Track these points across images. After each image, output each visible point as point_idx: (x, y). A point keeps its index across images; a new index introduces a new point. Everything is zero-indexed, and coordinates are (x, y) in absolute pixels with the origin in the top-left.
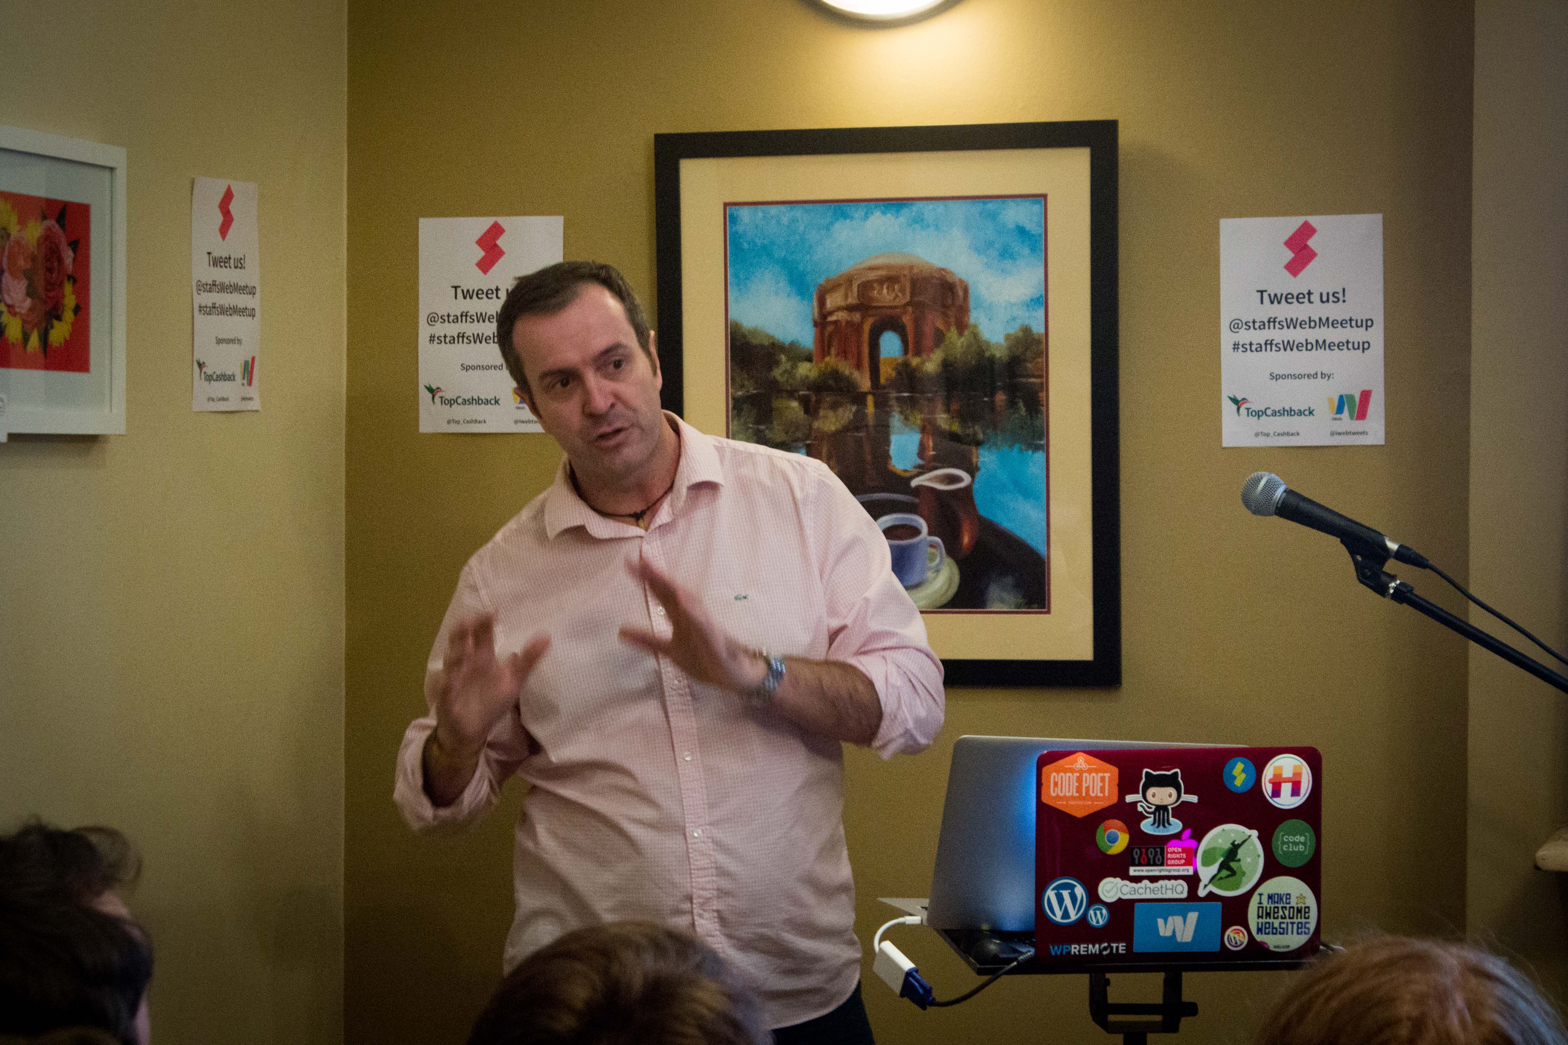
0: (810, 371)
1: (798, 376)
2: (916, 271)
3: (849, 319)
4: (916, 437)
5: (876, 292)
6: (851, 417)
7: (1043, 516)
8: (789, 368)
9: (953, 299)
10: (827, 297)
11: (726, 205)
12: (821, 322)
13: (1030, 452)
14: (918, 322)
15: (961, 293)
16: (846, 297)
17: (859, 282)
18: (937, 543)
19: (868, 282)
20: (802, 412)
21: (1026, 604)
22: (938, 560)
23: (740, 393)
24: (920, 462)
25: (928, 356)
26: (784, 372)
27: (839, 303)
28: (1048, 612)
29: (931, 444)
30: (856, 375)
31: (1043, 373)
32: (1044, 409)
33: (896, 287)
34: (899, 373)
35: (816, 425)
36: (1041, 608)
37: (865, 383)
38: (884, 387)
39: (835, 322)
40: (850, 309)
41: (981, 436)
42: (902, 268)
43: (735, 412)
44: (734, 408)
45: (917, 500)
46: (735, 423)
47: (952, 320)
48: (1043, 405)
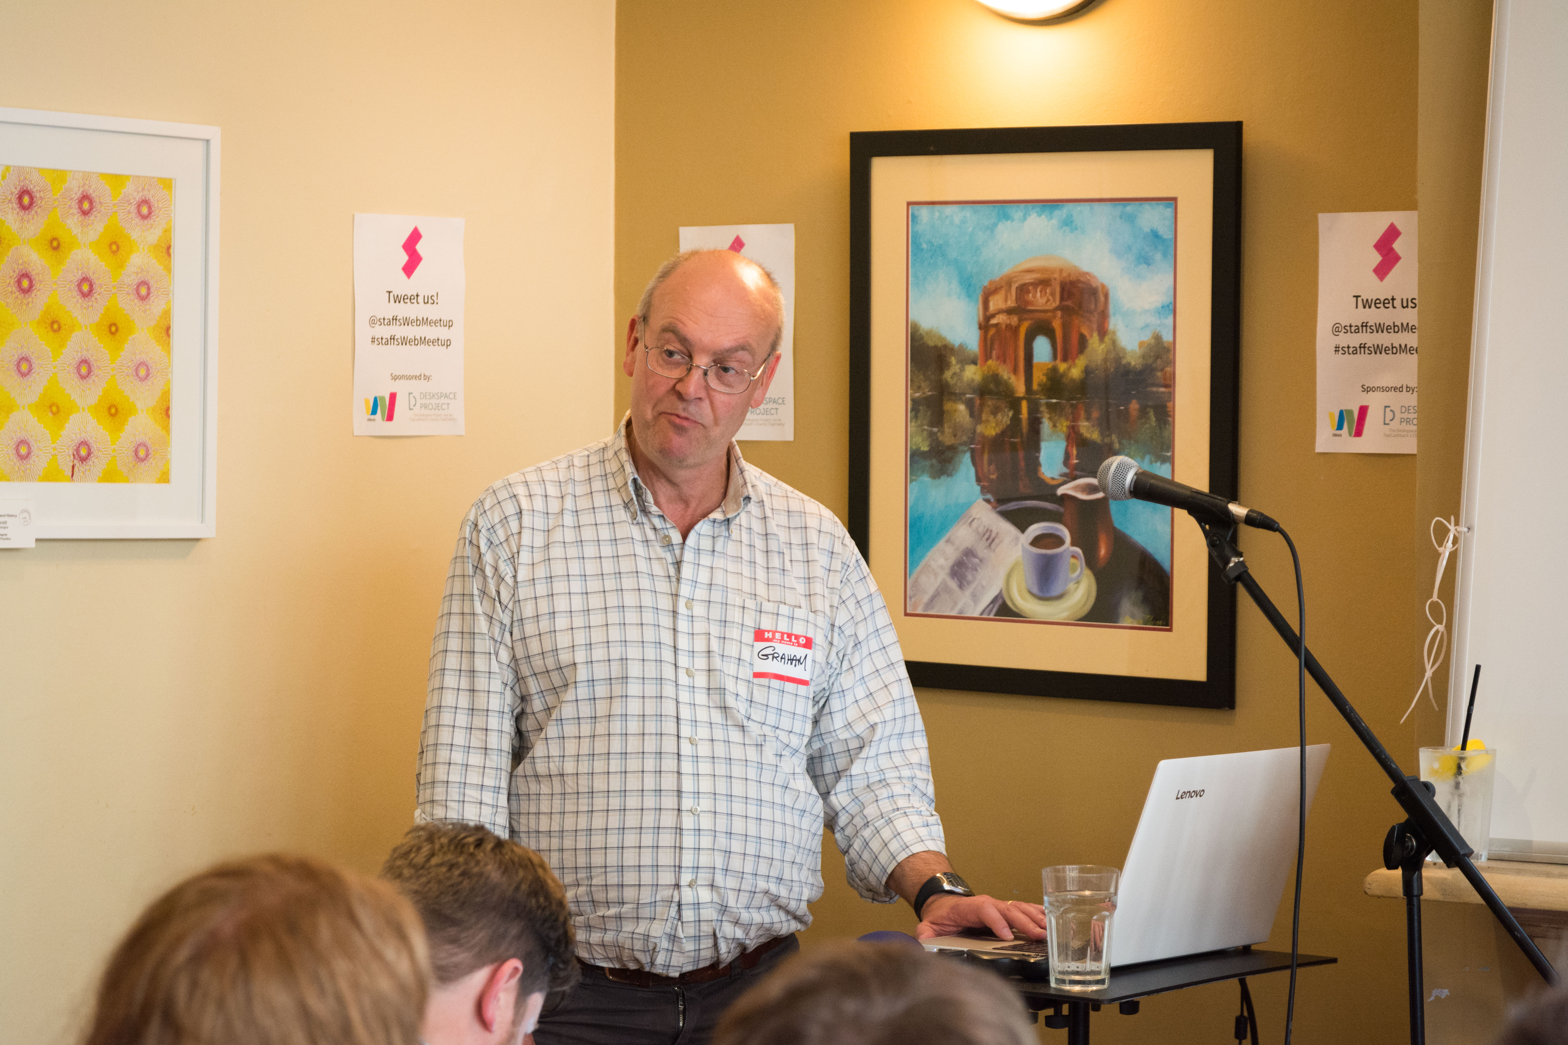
0: (975, 374)
1: (965, 379)
2: (1065, 274)
3: (1008, 322)
4: (1063, 444)
5: (1031, 295)
6: (1009, 422)
7: (1169, 530)
8: (958, 371)
9: (1096, 304)
10: (991, 298)
11: (909, 204)
12: (984, 326)
13: (1158, 464)
14: (1066, 327)
15: (1102, 299)
16: (1006, 301)
17: (1017, 285)
18: (1076, 553)
19: (1025, 284)
20: (968, 416)
21: (1153, 620)
22: (1079, 570)
23: (917, 395)
24: (1065, 470)
25: (1074, 362)
26: (954, 374)
27: (1000, 306)
28: (1170, 630)
29: (1075, 452)
30: (1013, 380)
31: (1169, 383)
32: (1170, 419)
33: (1048, 291)
34: (1048, 379)
35: (980, 429)
36: (1166, 626)
37: (1020, 389)
38: (1036, 393)
39: (996, 325)
40: (1009, 312)
41: (1117, 446)
42: (1053, 271)
43: (914, 413)
44: (912, 410)
45: (1062, 510)
46: (913, 424)
47: (1095, 326)
48: (1170, 416)
